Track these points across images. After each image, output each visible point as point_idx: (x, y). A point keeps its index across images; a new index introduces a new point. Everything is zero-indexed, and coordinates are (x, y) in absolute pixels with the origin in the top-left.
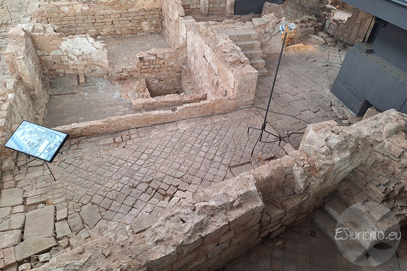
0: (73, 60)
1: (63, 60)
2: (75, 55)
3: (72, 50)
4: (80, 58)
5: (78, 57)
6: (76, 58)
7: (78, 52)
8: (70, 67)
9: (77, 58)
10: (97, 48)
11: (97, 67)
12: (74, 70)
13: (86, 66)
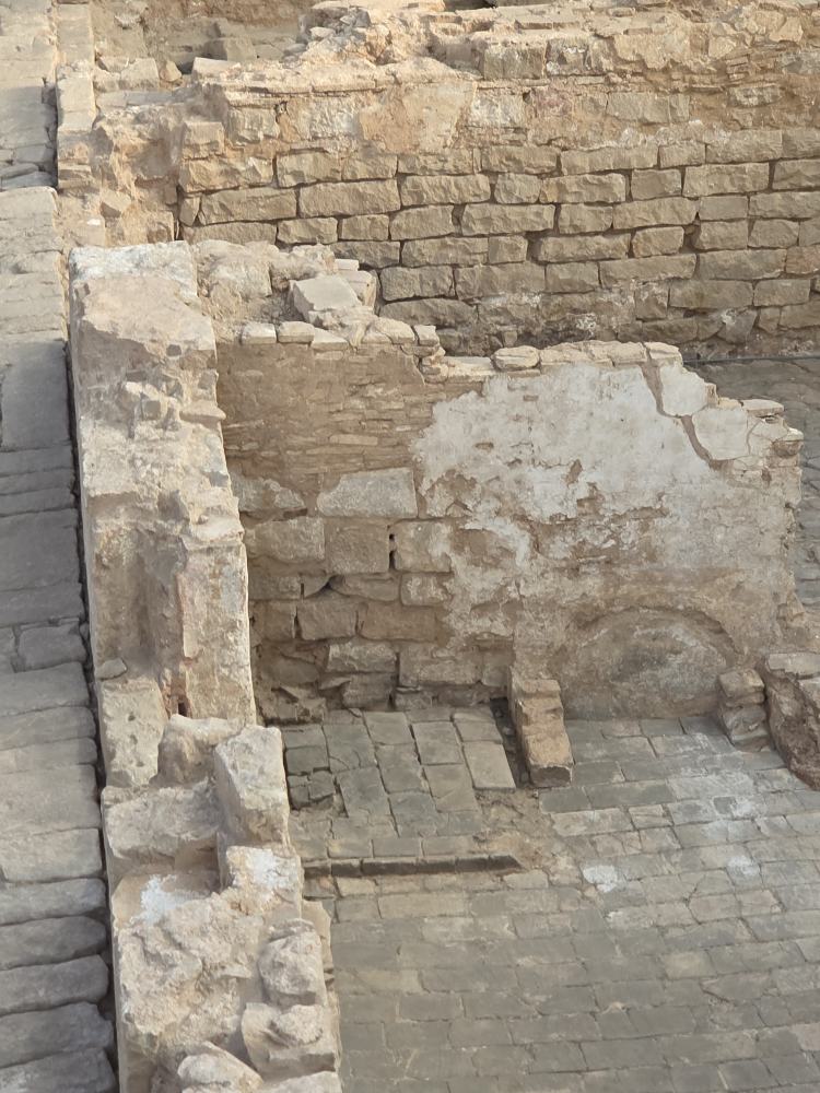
0: (496, 564)
1: (408, 560)
2: (522, 518)
3: (510, 475)
4: (560, 548)
5: (541, 532)
6: (522, 545)
7: (548, 496)
8: (451, 620)
9: (536, 546)
10: (718, 465)
11: (679, 631)
12: (479, 647)
13: (586, 619)
